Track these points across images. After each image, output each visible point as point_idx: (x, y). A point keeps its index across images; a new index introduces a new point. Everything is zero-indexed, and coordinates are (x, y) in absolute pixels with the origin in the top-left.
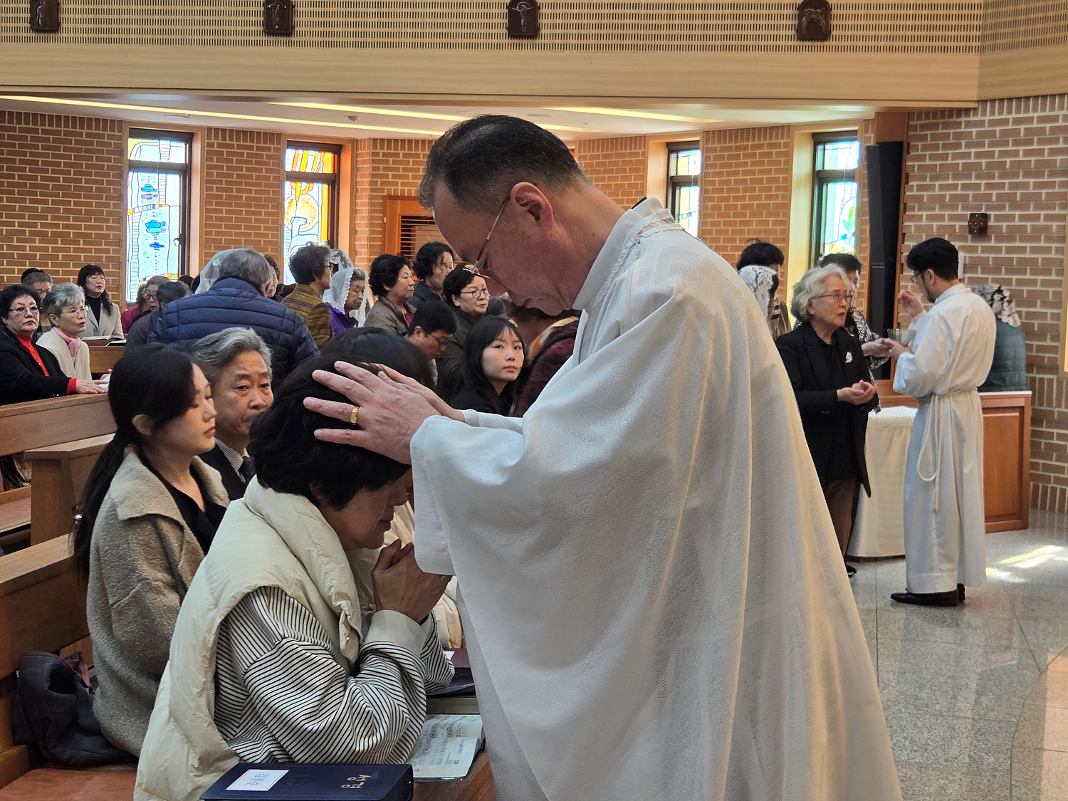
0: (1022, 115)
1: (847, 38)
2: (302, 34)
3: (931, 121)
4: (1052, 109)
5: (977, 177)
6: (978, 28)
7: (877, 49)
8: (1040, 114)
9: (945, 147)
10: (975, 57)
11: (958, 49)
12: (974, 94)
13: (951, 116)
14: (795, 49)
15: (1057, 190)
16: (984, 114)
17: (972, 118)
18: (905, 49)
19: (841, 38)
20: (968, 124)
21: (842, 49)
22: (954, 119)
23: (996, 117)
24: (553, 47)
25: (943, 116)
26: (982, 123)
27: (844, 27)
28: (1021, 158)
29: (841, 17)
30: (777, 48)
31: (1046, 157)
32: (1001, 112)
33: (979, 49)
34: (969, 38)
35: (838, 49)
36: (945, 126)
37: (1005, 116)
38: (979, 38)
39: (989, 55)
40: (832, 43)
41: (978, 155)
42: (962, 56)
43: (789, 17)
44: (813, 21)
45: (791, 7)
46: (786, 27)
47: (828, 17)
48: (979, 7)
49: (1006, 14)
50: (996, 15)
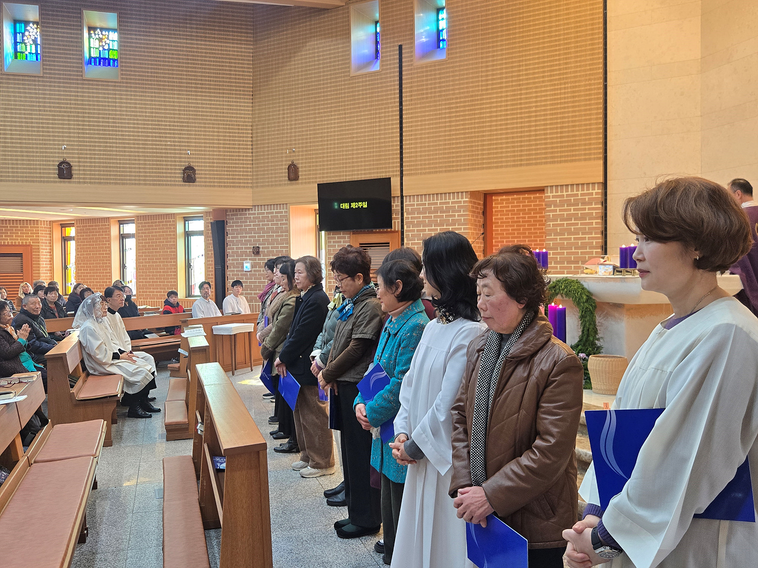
0: (269, 211)
1: (202, 182)
3: (235, 213)
4: (280, 209)
5: (255, 233)
6: (251, 179)
7: (214, 186)
8: (276, 211)
9: (241, 222)
10: (250, 190)
11: (244, 187)
12: (251, 203)
13: (243, 211)
14: (183, 185)
15: (284, 238)
16: (255, 211)
18: (224, 187)
19: (200, 182)
20: (250, 214)
21: (201, 186)
23: (260, 212)
24: (78, 182)
25: (240, 211)
27: (201, 178)
28: (270, 226)
29: (200, 174)
30: (175, 185)
31: (279, 226)
32: (261, 210)
33: (252, 187)
34: (248, 183)
35: (199, 186)
36: (241, 215)
37: (263, 211)
38: (251, 183)
39: (256, 189)
40: (197, 184)
41: (254, 225)
42: (246, 189)
43: (179, 173)
44: (189, 175)
45: (180, 169)
46: (178, 177)
47: (195, 174)
48: (251, 172)
49: (261, 175)
50: (257, 175)
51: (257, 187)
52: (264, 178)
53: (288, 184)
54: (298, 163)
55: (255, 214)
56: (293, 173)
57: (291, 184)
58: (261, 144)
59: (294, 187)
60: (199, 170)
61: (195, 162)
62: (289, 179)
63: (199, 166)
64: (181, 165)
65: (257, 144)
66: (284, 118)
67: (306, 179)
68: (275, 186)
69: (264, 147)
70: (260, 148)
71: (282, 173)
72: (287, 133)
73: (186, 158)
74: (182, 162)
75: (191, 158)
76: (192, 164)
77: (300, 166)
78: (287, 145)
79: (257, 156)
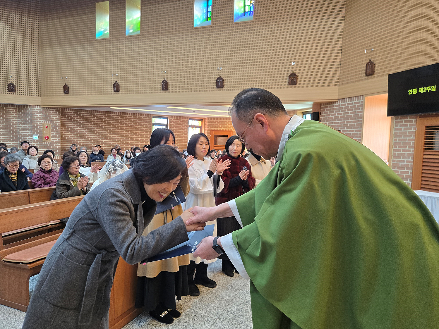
0: (350, 102)
1: (302, 84)
2: (170, 90)
3: (326, 106)
4: (358, 100)
5: (338, 120)
6: (338, 79)
7: (310, 86)
8: (354, 102)
9: (330, 112)
10: (337, 87)
11: (332, 85)
12: (337, 98)
13: (331, 104)
14: (288, 87)
15: (359, 123)
16: (340, 103)
17: (337, 104)
18: (317, 86)
19: (300, 84)
20: (336, 106)
21: (301, 87)
22: (332, 105)
23: (343, 103)
24: (227, 90)
25: (329, 104)
26: (339, 105)
27: (301, 81)
28: (349, 114)
29: (300, 78)
30: (283, 88)
31: (356, 114)
32: (344, 102)
33: (339, 85)
34: (335, 82)
35: (299, 87)
36: (330, 107)
37: (345, 103)
38: (338, 82)
39: (341, 86)
40: (298, 85)
41: (338, 114)
42: (334, 87)
43: (286, 79)
44: (293, 80)
45: (287, 76)
46: (285, 82)
47: (296, 79)
48: (338, 73)
49: (346, 75)
50: (343, 75)
51: (342, 84)
52: (348, 77)
53: (365, 79)
54: (376, 60)
56: (370, 70)
57: (368, 79)
58: (348, 50)
59: (369, 81)
60: (300, 76)
61: (298, 70)
62: (367, 75)
63: (301, 73)
64: (288, 74)
65: (345, 51)
66: (367, 25)
67: (380, 73)
68: (356, 81)
69: (350, 53)
70: (347, 54)
71: (362, 70)
72: (368, 37)
73: (291, 68)
74: (287, 71)
75: (295, 68)
76: (295, 72)
77: (377, 62)
78: (367, 47)
79: (344, 60)
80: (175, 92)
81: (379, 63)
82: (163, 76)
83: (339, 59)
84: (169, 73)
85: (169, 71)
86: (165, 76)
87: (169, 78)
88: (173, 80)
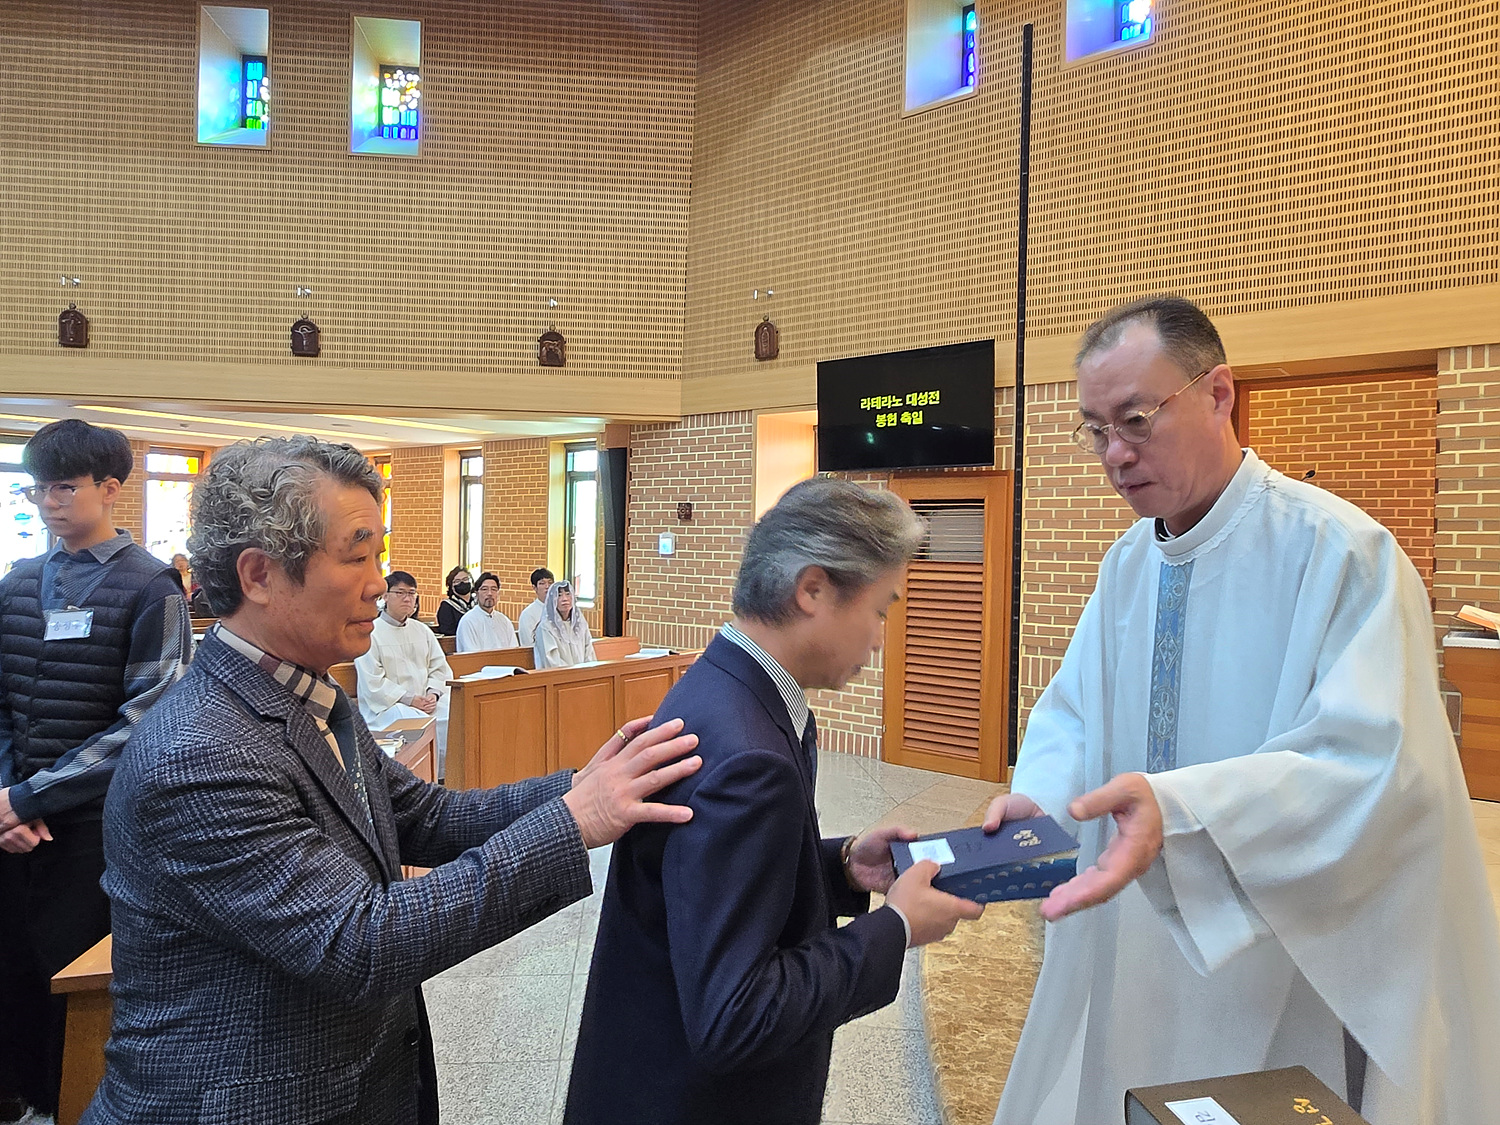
0: (714, 427)
1: (578, 365)
2: (96, 346)
3: (647, 432)
4: (737, 422)
5: (683, 475)
6: (680, 361)
7: (602, 375)
8: (728, 426)
9: (658, 451)
10: (677, 382)
11: (665, 377)
12: (677, 411)
13: (662, 428)
14: (537, 372)
15: (743, 484)
16: (686, 426)
17: (678, 430)
18: (624, 375)
19: (574, 365)
20: (675, 434)
21: (575, 373)
22: (664, 430)
23: (695, 429)
24: (332, 364)
25: (656, 428)
27: (576, 357)
28: (715, 460)
29: (574, 349)
30: (523, 371)
31: (734, 459)
32: (699, 425)
33: (681, 377)
34: (673, 368)
35: (571, 373)
36: (658, 435)
37: (702, 428)
38: (681, 369)
39: (689, 381)
40: (566, 368)
42: (668, 382)
43: (531, 347)
44: (552, 351)
45: (533, 339)
46: (530, 355)
47: (562, 349)
48: (680, 345)
49: (700, 350)
50: (693, 351)
51: (692, 376)
52: (706, 357)
53: (756, 368)
54: (780, 321)
55: (684, 434)
56: (767, 344)
57: (763, 368)
58: (702, 285)
59: (768, 372)
60: (572, 340)
61: (567, 324)
62: (759, 357)
63: (574, 332)
64: (536, 331)
65: (695, 287)
66: (752, 226)
67: (794, 354)
68: (728, 372)
69: (709, 292)
70: (702, 293)
71: (744, 344)
72: (758, 257)
73: (546, 315)
74: (535, 323)
75: (556, 315)
76: (558, 328)
77: (783, 326)
78: (756, 283)
79: (695, 311)
80: (117, 356)
81: (787, 329)
82: (64, 294)
83: (679, 305)
84: (91, 286)
85: (92, 278)
86: (73, 294)
87: (92, 303)
88: (107, 312)
